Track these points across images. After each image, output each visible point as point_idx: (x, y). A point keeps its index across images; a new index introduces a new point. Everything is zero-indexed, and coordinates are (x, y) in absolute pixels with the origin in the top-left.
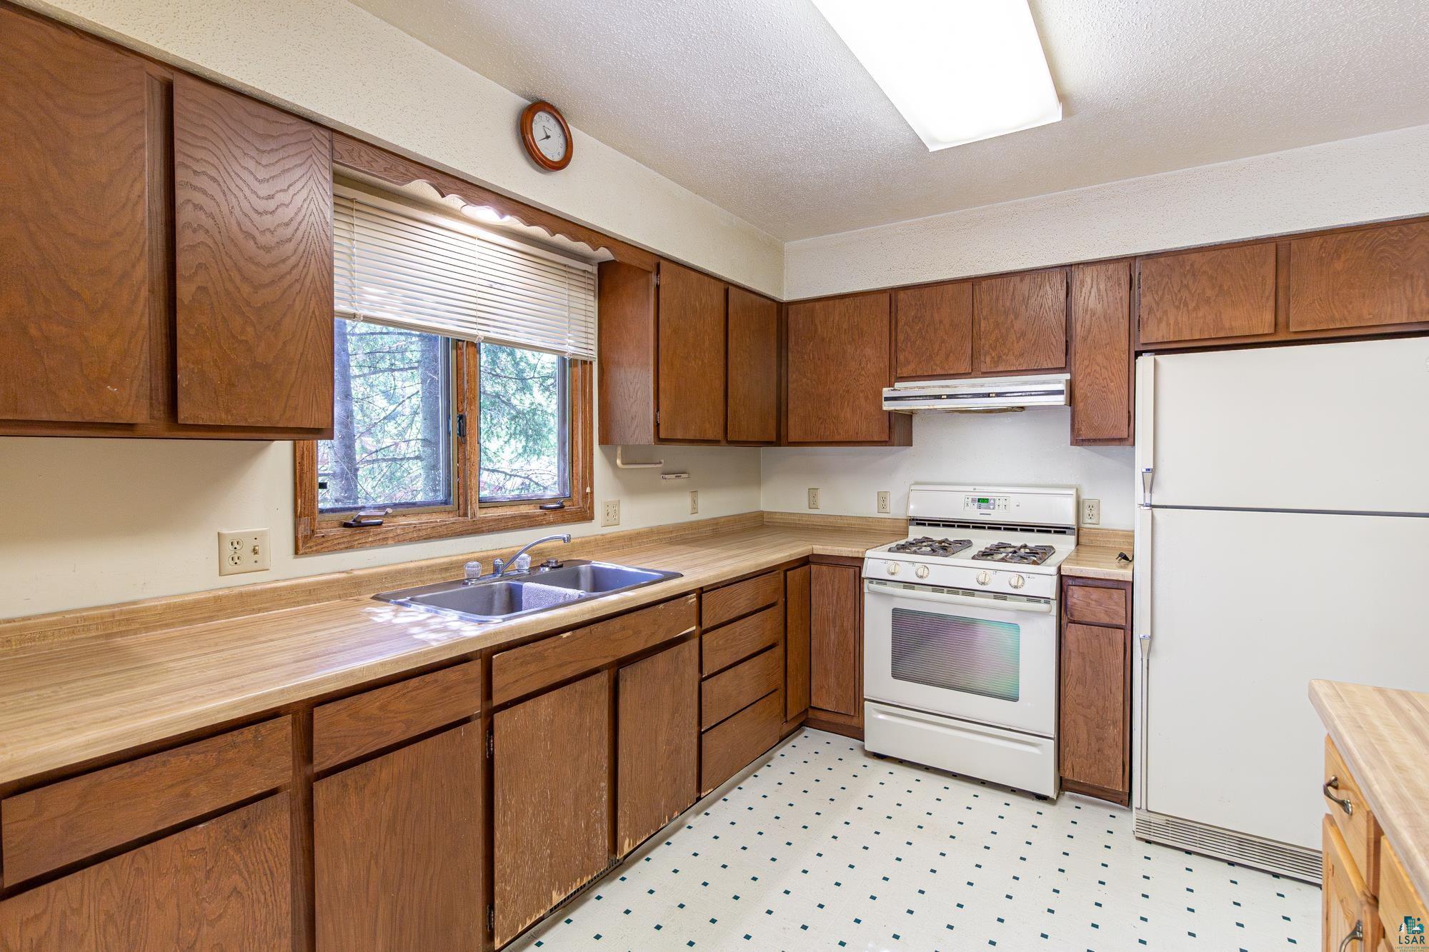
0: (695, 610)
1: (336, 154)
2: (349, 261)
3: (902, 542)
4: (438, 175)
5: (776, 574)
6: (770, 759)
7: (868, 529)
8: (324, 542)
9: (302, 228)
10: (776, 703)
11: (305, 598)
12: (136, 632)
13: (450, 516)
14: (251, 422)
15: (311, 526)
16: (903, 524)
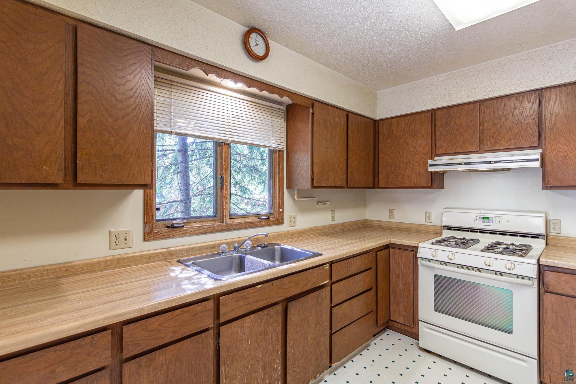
0: (328, 272)
1: (155, 57)
2: (169, 108)
3: (439, 239)
4: (205, 65)
5: (371, 253)
6: (369, 345)
7: (421, 230)
8: (157, 235)
9: (138, 91)
10: (371, 318)
11: (147, 260)
12: (71, 276)
13: (216, 222)
14: (112, 182)
15: (151, 228)
16: (439, 229)
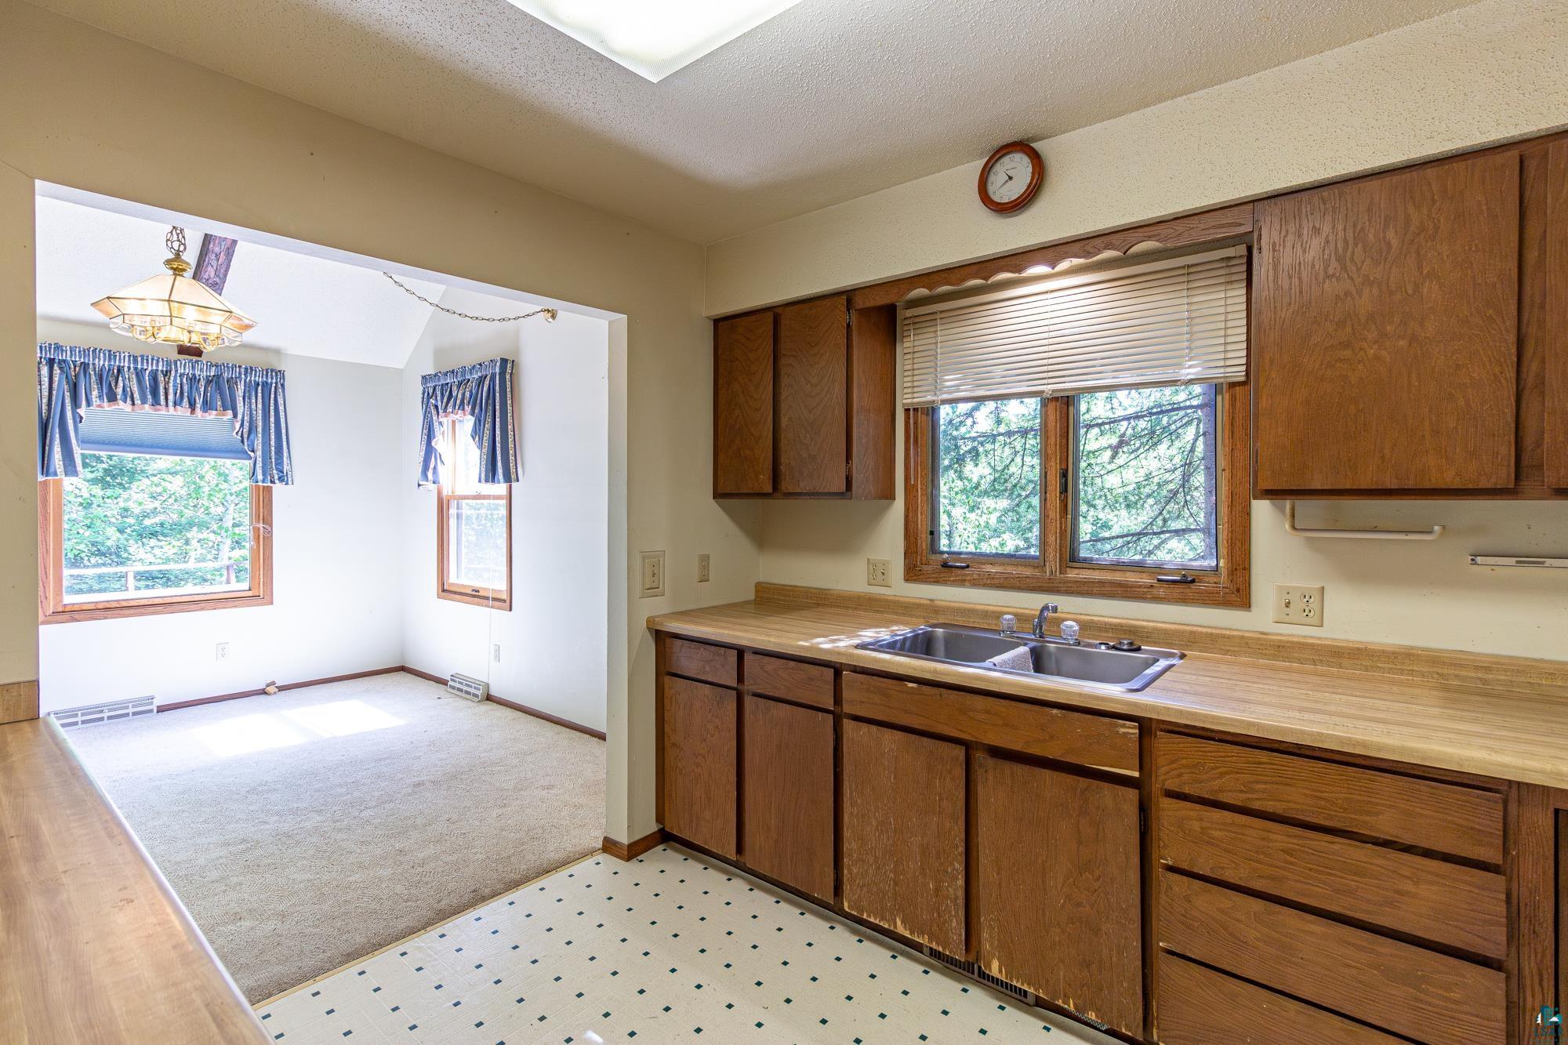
13: (1037, 571)
